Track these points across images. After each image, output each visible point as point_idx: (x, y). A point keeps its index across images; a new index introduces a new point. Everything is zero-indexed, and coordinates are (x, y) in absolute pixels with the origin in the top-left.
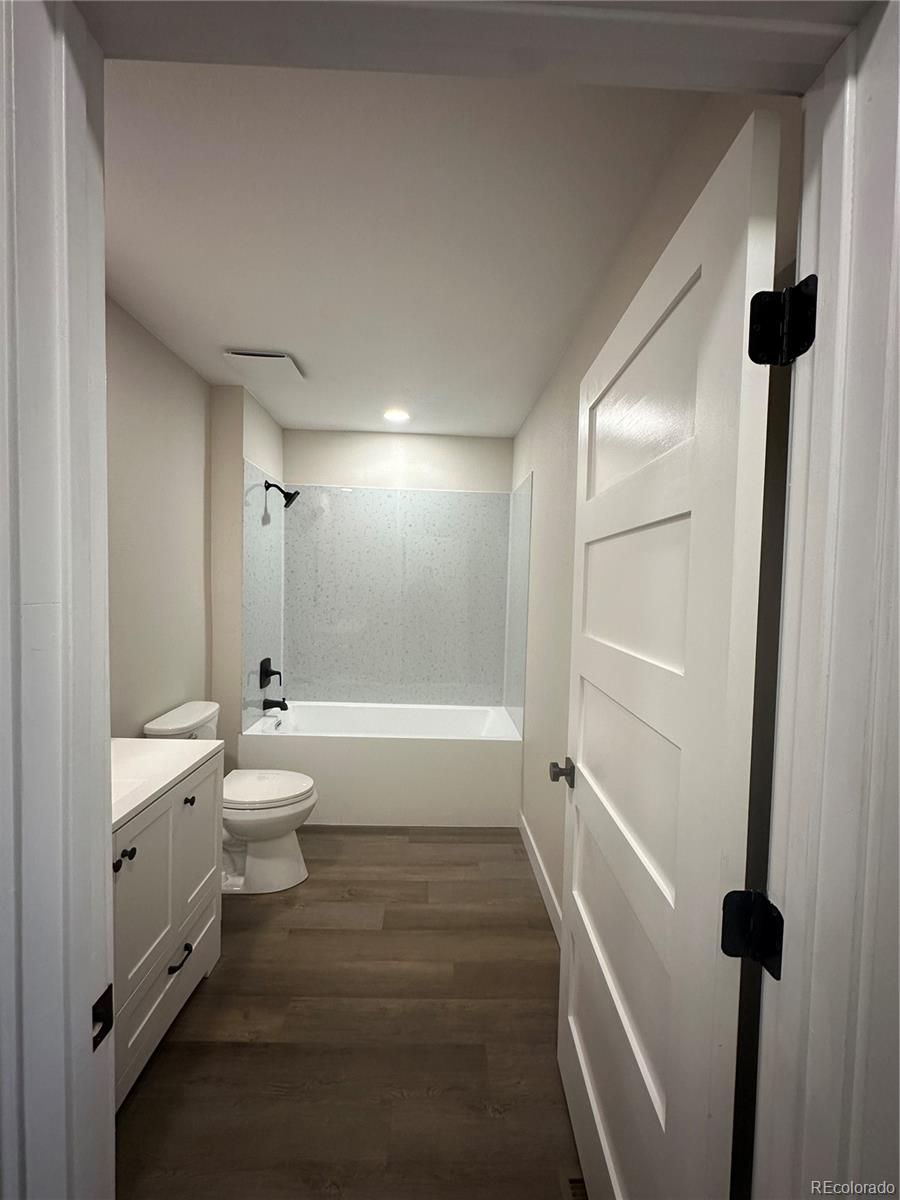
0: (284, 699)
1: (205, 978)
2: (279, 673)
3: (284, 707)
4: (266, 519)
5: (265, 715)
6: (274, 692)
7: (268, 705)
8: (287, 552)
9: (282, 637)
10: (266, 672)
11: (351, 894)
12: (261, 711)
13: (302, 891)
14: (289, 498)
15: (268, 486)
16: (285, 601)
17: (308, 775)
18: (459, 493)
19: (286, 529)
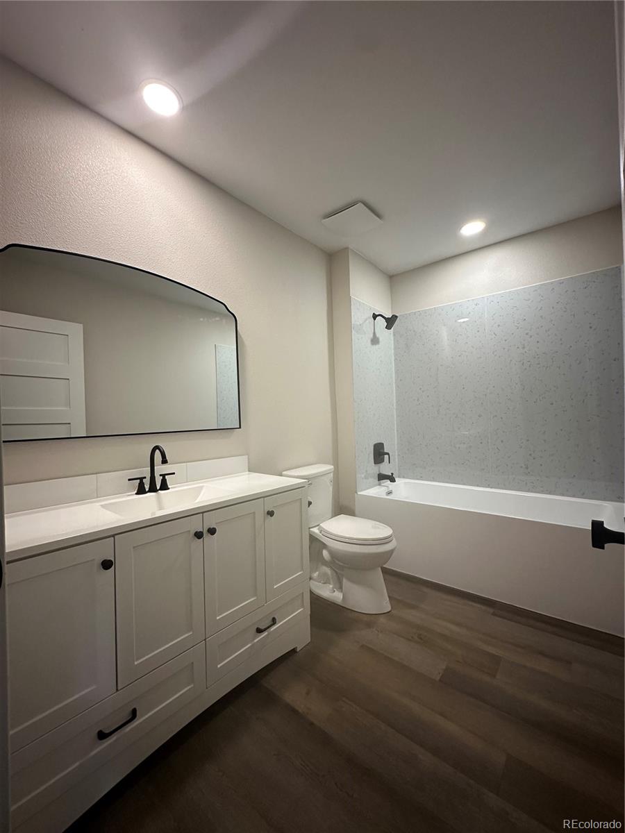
0: (392, 474)
1: (294, 651)
2: (388, 454)
3: (393, 480)
4: (375, 341)
5: (380, 485)
6: (386, 468)
7: (382, 477)
8: (396, 365)
9: (396, 430)
10: (379, 453)
11: (421, 639)
12: (377, 482)
13: (382, 620)
14: (390, 322)
15: (375, 316)
16: (397, 402)
17: (390, 527)
18: (552, 283)
19: (395, 348)
